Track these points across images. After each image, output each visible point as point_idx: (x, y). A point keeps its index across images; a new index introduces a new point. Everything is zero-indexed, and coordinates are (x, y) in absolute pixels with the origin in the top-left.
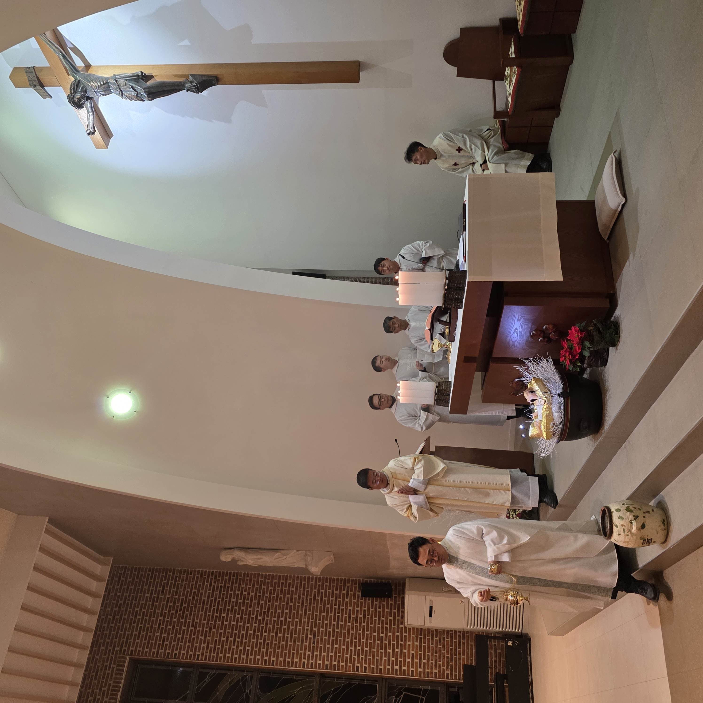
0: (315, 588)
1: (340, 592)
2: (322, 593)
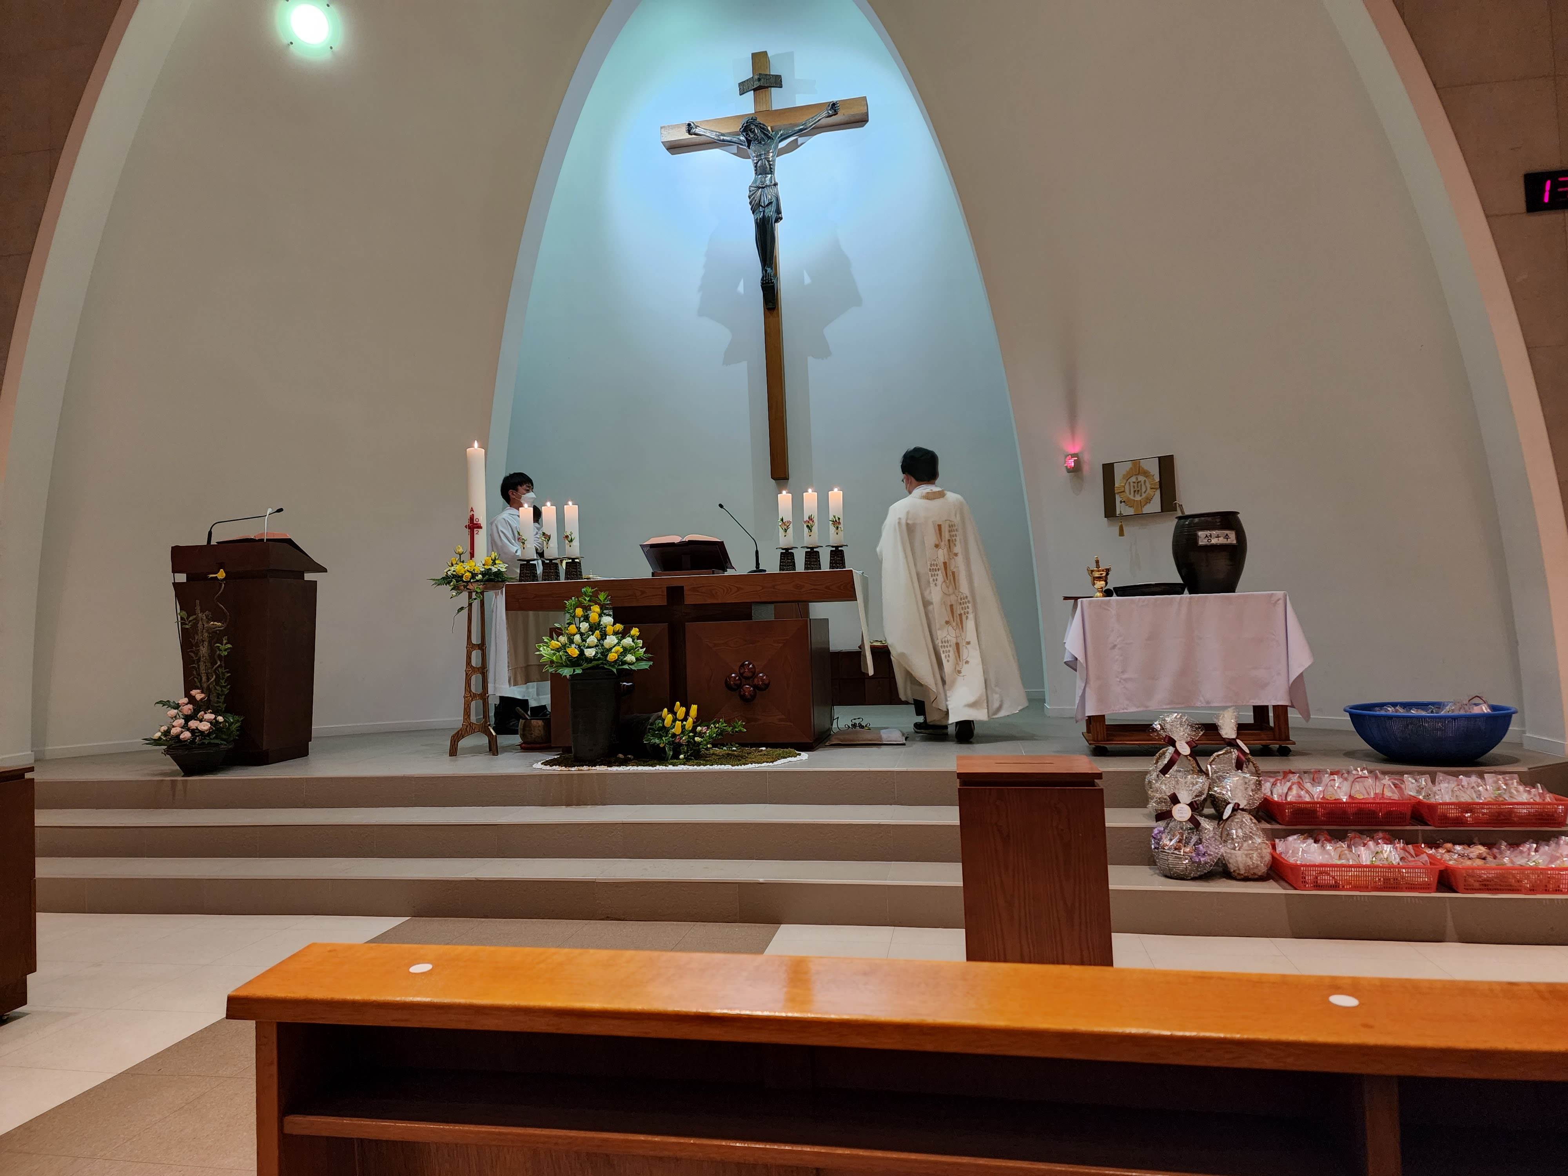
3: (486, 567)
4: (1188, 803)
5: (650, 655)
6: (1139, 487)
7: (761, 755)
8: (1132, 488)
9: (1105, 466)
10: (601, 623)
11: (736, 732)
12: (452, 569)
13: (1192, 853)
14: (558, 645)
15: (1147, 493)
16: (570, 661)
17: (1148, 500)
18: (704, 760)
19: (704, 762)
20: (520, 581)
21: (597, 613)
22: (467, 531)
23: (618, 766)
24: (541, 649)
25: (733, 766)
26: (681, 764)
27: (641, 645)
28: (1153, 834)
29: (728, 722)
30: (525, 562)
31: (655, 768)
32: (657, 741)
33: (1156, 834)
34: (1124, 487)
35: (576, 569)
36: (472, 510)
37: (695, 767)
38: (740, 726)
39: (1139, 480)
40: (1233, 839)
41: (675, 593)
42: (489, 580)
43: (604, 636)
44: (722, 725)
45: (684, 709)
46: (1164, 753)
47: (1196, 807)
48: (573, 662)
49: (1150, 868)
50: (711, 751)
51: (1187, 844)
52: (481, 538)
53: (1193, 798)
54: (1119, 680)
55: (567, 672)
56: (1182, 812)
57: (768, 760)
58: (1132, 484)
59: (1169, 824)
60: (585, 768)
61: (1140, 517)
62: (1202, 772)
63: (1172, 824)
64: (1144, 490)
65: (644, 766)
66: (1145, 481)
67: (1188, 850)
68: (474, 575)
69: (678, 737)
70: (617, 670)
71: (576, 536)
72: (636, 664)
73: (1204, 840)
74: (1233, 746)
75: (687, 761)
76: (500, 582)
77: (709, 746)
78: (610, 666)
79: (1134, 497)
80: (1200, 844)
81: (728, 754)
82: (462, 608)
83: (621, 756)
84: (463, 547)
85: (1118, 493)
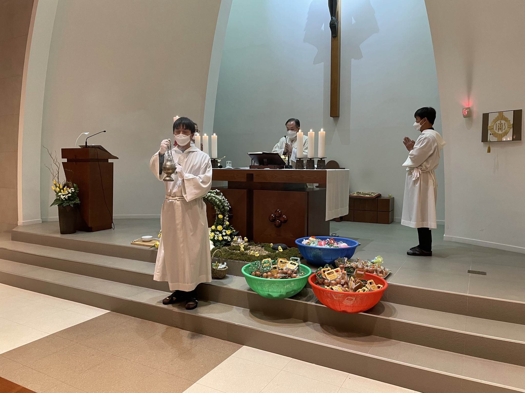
6: (502, 126)
8: (497, 126)
9: (484, 115)
17: (506, 134)
34: (493, 126)
39: (502, 122)
41: (250, 176)
58: (497, 124)
61: (500, 142)
64: (504, 128)
66: (505, 123)
79: (498, 131)
85: (489, 129)
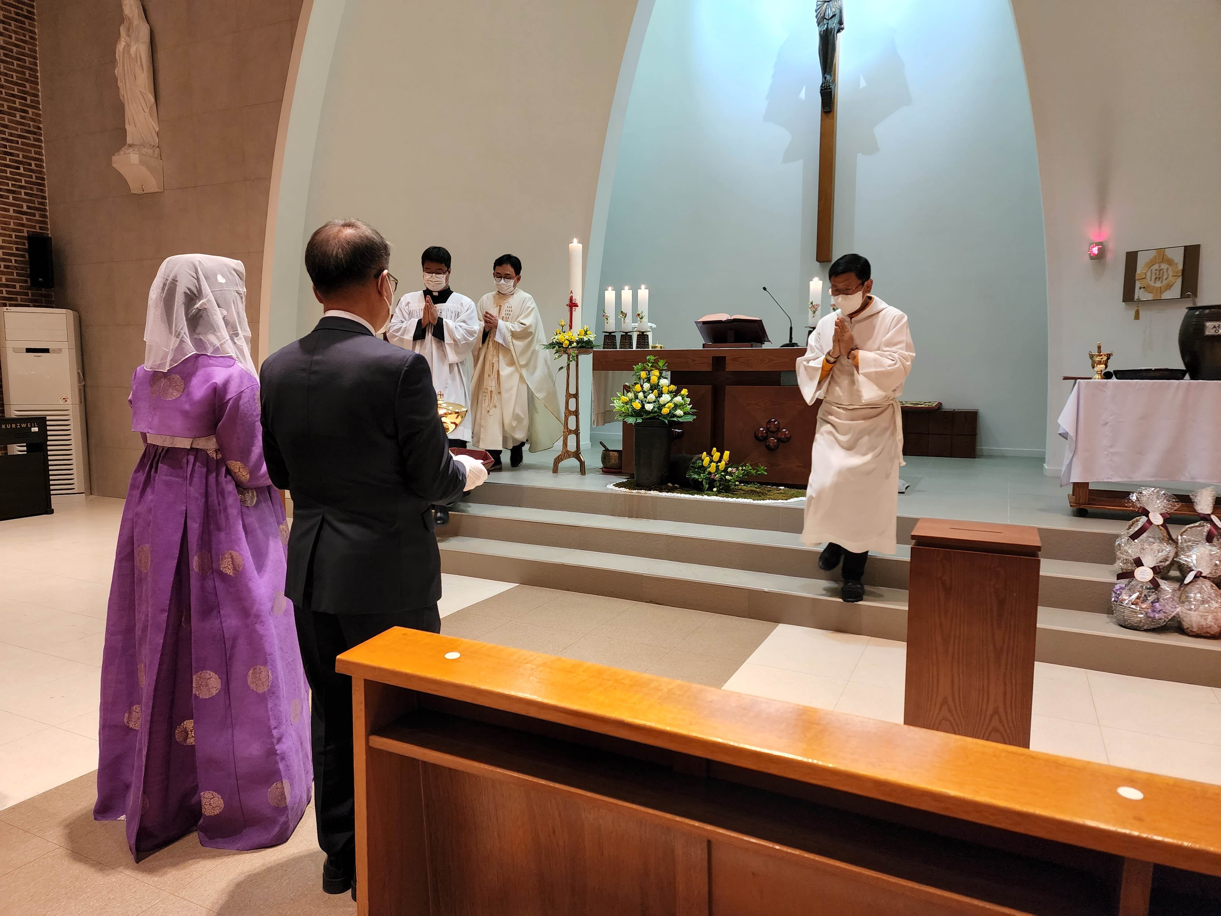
0: (24, 156)
1: (24, 200)
2: (18, 168)
3: (580, 337)
4: (1152, 566)
5: (695, 411)
6: (1161, 274)
7: (778, 493)
8: (1153, 274)
9: (1128, 254)
10: (660, 384)
11: (759, 474)
12: (556, 337)
13: (1148, 609)
14: (626, 399)
15: (1167, 280)
16: (634, 412)
17: (1169, 287)
18: (732, 493)
19: (732, 495)
20: (604, 348)
21: (657, 376)
22: (568, 308)
23: (666, 492)
24: (615, 401)
25: (754, 500)
26: (713, 495)
27: (688, 403)
28: (1114, 589)
29: (755, 466)
30: (608, 334)
31: (693, 496)
32: (696, 476)
33: (1117, 590)
34: (1146, 273)
35: (645, 340)
36: (572, 292)
37: (725, 498)
38: (762, 470)
39: (1162, 267)
40: (1190, 602)
41: (719, 361)
42: (582, 347)
43: (660, 394)
44: (748, 467)
45: (719, 454)
46: (1137, 521)
47: (1158, 571)
48: (637, 413)
49: (1108, 617)
50: (740, 487)
51: (1144, 601)
52: (577, 313)
53: (1158, 563)
54: (1106, 453)
55: (631, 420)
56: (1144, 574)
57: (783, 498)
58: (1154, 272)
59: (1131, 582)
60: (643, 491)
61: (1157, 302)
62: (1171, 540)
63: (1133, 583)
64: (1165, 277)
65: (686, 494)
66: (1168, 269)
67: (1144, 606)
68: (571, 343)
69: (713, 475)
70: (668, 420)
71: (645, 314)
72: (683, 417)
73: (1161, 600)
74: (1207, 521)
75: (719, 493)
76: (589, 348)
77: (737, 483)
78: (663, 418)
79: (1155, 283)
80: (1158, 602)
81: (752, 491)
82: (562, 368)
83: (670, 485)
84: (565, 321)
85: (1138, 280)
